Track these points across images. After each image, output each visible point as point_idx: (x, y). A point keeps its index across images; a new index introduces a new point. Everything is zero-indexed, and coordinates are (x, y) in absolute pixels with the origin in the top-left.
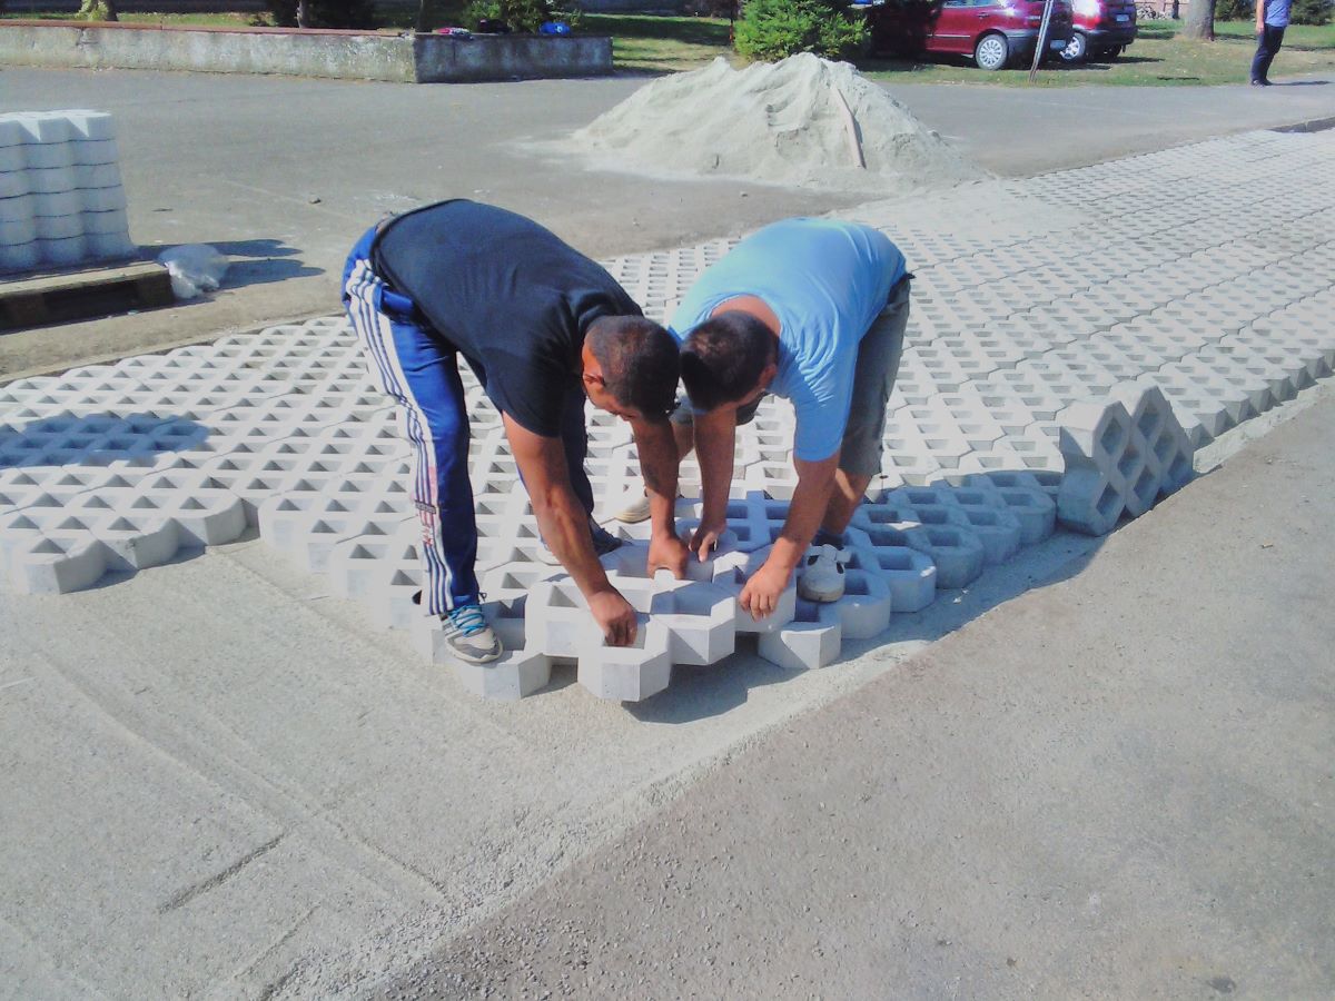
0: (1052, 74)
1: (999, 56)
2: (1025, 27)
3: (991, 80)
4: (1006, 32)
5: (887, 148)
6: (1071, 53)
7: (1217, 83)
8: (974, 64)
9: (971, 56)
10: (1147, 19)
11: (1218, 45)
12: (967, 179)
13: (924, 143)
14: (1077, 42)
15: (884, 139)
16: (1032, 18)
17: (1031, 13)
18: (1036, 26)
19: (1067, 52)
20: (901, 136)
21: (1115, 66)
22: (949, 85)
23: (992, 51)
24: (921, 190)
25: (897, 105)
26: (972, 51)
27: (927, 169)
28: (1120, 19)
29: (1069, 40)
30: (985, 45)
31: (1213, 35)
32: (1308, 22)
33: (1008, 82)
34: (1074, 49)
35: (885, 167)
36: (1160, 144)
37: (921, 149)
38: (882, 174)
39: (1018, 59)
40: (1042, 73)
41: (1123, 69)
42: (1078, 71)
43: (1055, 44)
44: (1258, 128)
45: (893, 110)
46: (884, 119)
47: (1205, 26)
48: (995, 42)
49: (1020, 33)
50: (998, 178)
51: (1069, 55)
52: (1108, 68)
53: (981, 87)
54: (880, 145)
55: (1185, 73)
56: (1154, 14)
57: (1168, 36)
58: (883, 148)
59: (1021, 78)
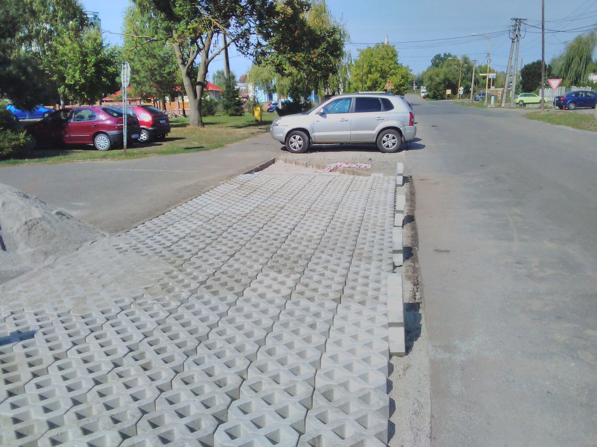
0: (136, 150)
1: (107, 144)
2: (115, 130)
3: (104, 157)
4: (108, 132)
5: (22, 230)
6: (143, 139)
7: (212, 148)
8: (94, 148)
9: (92, 145)
10: (174, 119)
11: (207, 128)
12: (86, 241)
13: (50, 222)
14: (144, 134)
15: (18, 225)
16: (119, 125)
17: (118, 123)
18: (121, 128)
19: (141, 138)
20: (31, 220)
21: (165, 143)
22: (81, 162)
23: (102, 142)
24: (50, 260)
25: (27, 197)
26: (92, 142)
27: (54, 241)
28: (162, 122)
29: (140, 133)
30: (98, 139)
31: (203, 124)
32: (236, 115)
33: (113, 157)
34: (144, 136)
35: (22, 245)
36: (197, 191)
37: (48, 227)
38: (19, 252)
39: (116, 144)
40: (130, 150)
41: (169, 144)
42: (149, 148)
43: (134, 136)
44: (239, 174)
45: (22, 202)
46: (16, 209)
47: (199, 121)
48: (103, 137)
49: (114, 132)
50: (107, 235)
51: (142, 140)
52: (162, 144)
53: (99, 162)
54: (15, 229)
55: (196, 144)
56: (176, 116)
57: (184, 125)
58: (18, 231)
59: (120, 154)
